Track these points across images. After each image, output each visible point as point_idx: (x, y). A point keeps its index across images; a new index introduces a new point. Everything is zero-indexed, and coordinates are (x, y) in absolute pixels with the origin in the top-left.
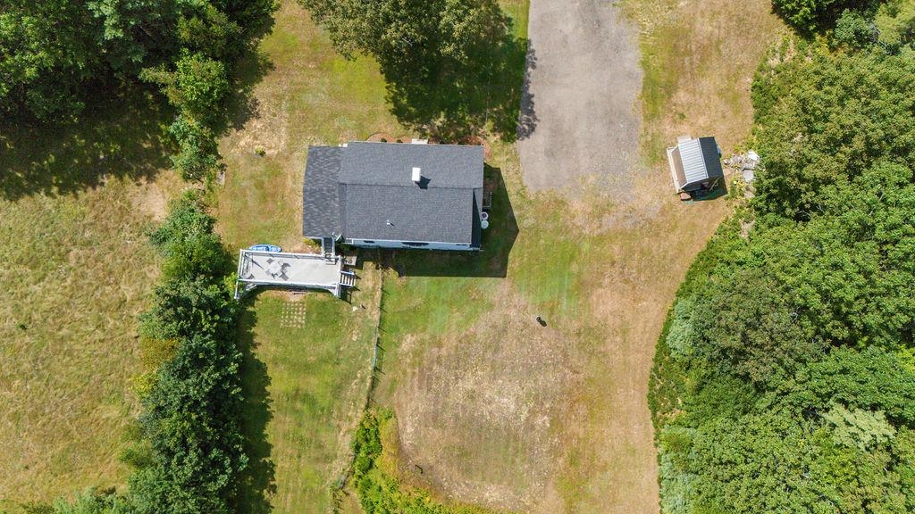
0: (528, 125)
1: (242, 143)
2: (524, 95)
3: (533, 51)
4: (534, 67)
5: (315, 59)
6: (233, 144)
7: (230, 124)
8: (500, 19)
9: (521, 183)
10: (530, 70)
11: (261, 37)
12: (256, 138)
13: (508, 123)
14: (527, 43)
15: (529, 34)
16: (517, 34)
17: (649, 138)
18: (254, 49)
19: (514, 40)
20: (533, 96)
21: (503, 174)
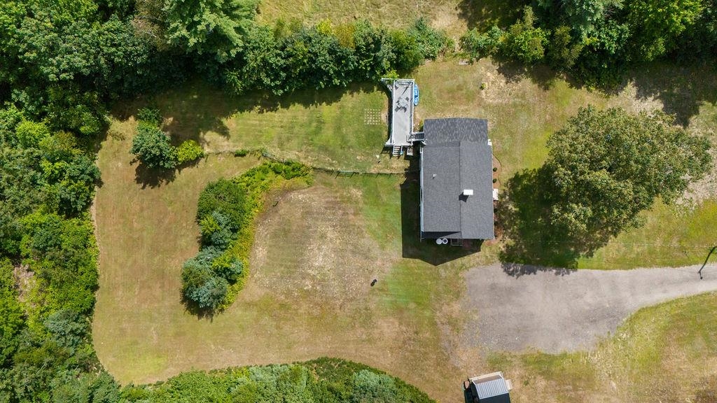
0: (513, 271)
1: (489, 74)
2: (535, 267)
3: (568, 273)
4: (557, 274)
5: (553, 119)
6: (488, 68)
7: (501, 65)
8: (591, 248)
9: (471, 267)
10: (554, 271)
11: (566, 81)
12: (493, 83)
13: (513, 256)
14: (575, 269)
15: (582, 270)
16: (581, 261)
17: (509, 359)
18: (557, 76)
19: (576, 259)
20: (535, 273)
21: (477, 254)
